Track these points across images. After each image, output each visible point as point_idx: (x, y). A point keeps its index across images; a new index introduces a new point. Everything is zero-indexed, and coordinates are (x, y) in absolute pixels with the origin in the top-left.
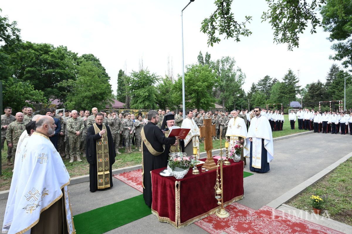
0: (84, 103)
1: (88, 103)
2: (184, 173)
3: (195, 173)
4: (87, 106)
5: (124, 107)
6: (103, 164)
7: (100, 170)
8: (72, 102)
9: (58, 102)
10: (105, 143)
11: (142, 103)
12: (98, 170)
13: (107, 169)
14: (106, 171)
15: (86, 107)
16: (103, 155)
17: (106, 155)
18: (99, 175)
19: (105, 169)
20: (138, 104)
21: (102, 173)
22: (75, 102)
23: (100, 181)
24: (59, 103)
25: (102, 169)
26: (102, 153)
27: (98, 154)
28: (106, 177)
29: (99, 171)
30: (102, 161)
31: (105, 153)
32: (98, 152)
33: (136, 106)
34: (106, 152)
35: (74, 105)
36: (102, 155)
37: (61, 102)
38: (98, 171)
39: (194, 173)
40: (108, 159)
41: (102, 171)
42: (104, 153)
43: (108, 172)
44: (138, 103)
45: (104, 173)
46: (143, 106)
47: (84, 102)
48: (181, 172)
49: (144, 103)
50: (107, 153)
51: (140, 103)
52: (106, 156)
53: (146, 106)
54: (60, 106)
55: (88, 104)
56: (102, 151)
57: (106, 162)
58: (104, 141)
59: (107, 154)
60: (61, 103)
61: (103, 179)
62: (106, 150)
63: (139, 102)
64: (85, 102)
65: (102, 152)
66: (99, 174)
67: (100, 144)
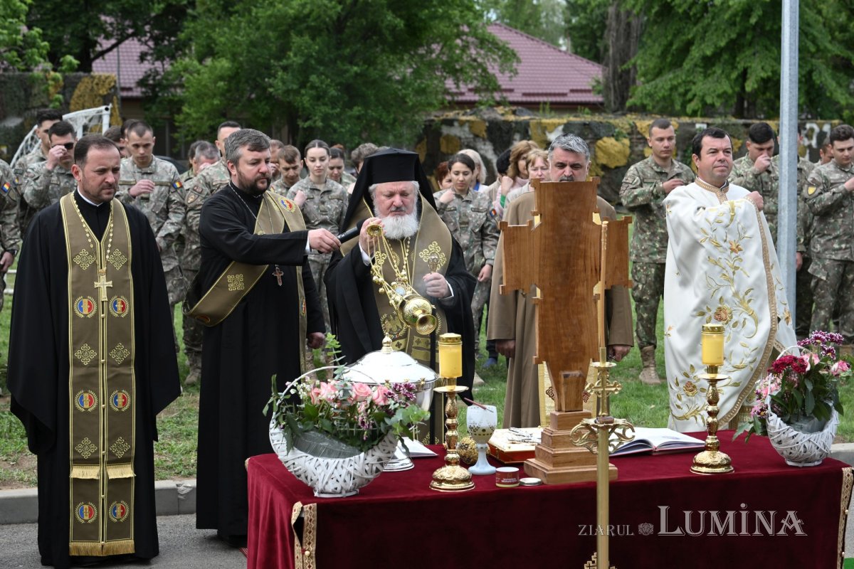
0: (285, 69)
1: (314, 71)
2: (351, 469)
3: (445, 486)
4: (303, 85)
5: (599, 99)
6: (103, 422)
7: (86, 455)
8: (209, 61)
9: (143, 57)
10: (119, 306)
11: (718, 70)
12: (75, 452)
13: (120, 455)
14: (115, 461)
15: (297, 92)
16: (103, 374)
17: (118, 375)
18: (76, 480)
19: (110, 453)
20: (691, 72)
21: (91, 473)
22: (234, 57)
23: (82, 513)
24: (146, 66)
25: (93, 448)
26: (95, 363)
27: (74, 365)
28: (112, 497)
29: (82, 462)
30: (97, 409)
31: (114, 366)
32: (78, 354)
33: (673, 88)
34: (119, 360)
35: (221, 78)
36: (96, 375)
37: (159, 56)
38: (71, 457)
39: (440, 481)
40: (132, 400)
41: (93, 461)
42: (111, 364)
43: (127, 472)
44: (687, 65)
45: (104, 474)
46: (725, 87)
47: (284, 62)
48: (332, 462)
49: (734, 67)
50: (126, 363)
51: (708, 62)
52: (116, 382)
53: (750, 86)
54: (153, 87)
55: (313, 78)
56: (97, 349)
57: (120, 412)
58: (109, 297)
59: (123, 370)
60: (158, 64)
61: (97, 504)
62: (120, 346)
63: (695, 53)
64: (294, 59)
65: (96, 359)
66: (77, 472)
67: (86, 312)
